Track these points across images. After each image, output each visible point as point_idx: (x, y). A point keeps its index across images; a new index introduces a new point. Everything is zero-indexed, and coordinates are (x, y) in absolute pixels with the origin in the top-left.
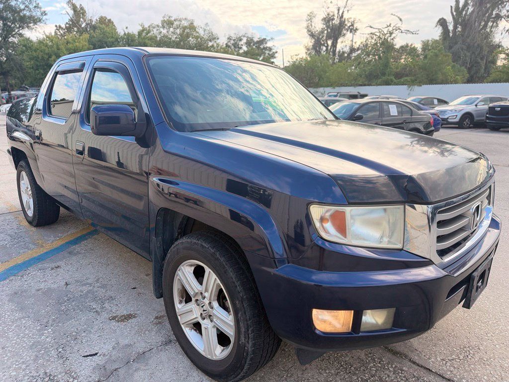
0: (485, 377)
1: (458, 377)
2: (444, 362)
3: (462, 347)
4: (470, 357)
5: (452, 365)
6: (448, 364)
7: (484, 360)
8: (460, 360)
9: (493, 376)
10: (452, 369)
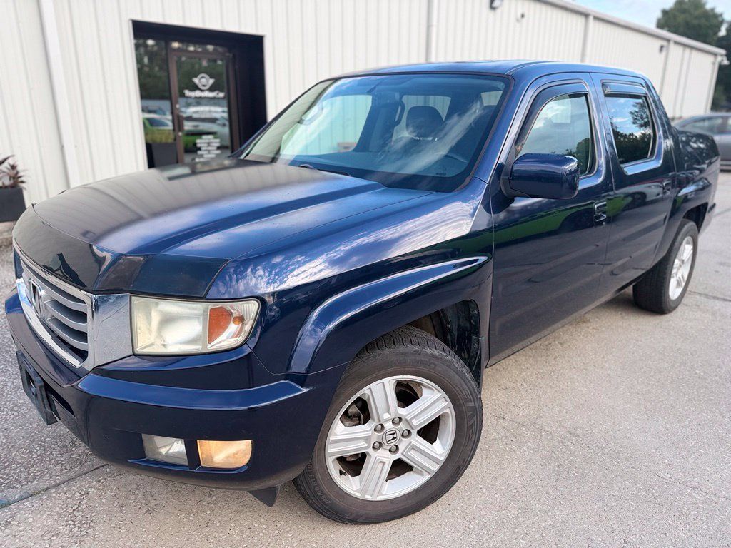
0: (31, 520)
1: (54, 495)
2: (83, 493)
3: (92, 524)
4: (70, 522)
5: (72, 497)
6: (77, 495)
7: (53, 536)
8: (74, 510)
9: (25, 530)
10: (68, 495)
